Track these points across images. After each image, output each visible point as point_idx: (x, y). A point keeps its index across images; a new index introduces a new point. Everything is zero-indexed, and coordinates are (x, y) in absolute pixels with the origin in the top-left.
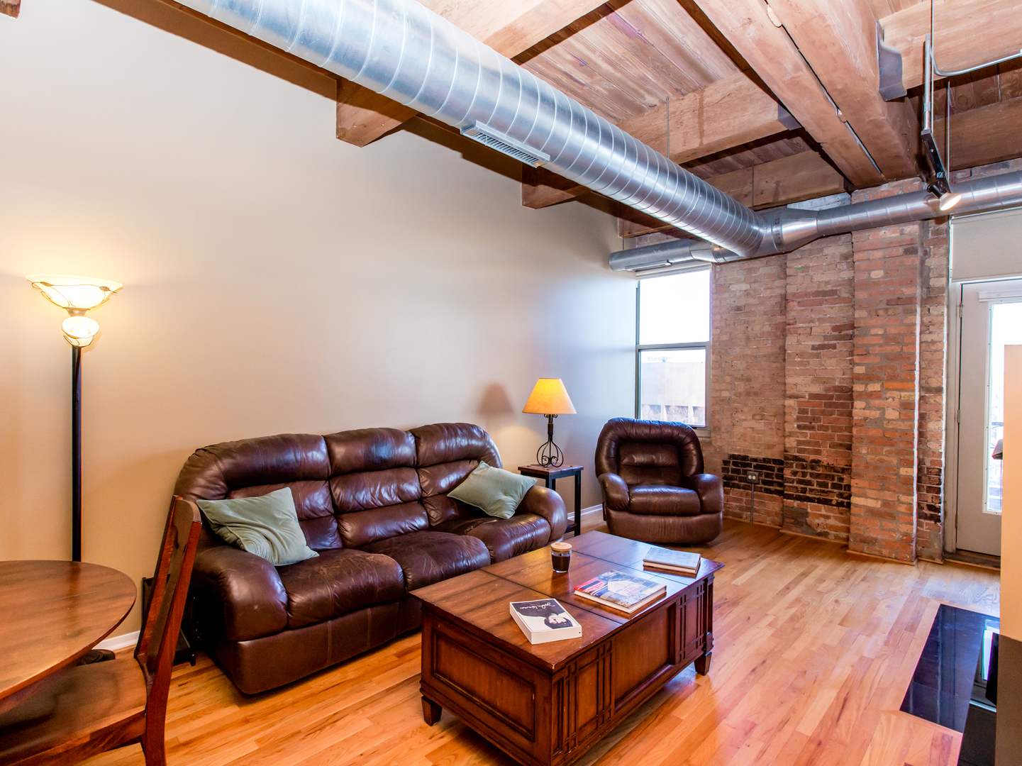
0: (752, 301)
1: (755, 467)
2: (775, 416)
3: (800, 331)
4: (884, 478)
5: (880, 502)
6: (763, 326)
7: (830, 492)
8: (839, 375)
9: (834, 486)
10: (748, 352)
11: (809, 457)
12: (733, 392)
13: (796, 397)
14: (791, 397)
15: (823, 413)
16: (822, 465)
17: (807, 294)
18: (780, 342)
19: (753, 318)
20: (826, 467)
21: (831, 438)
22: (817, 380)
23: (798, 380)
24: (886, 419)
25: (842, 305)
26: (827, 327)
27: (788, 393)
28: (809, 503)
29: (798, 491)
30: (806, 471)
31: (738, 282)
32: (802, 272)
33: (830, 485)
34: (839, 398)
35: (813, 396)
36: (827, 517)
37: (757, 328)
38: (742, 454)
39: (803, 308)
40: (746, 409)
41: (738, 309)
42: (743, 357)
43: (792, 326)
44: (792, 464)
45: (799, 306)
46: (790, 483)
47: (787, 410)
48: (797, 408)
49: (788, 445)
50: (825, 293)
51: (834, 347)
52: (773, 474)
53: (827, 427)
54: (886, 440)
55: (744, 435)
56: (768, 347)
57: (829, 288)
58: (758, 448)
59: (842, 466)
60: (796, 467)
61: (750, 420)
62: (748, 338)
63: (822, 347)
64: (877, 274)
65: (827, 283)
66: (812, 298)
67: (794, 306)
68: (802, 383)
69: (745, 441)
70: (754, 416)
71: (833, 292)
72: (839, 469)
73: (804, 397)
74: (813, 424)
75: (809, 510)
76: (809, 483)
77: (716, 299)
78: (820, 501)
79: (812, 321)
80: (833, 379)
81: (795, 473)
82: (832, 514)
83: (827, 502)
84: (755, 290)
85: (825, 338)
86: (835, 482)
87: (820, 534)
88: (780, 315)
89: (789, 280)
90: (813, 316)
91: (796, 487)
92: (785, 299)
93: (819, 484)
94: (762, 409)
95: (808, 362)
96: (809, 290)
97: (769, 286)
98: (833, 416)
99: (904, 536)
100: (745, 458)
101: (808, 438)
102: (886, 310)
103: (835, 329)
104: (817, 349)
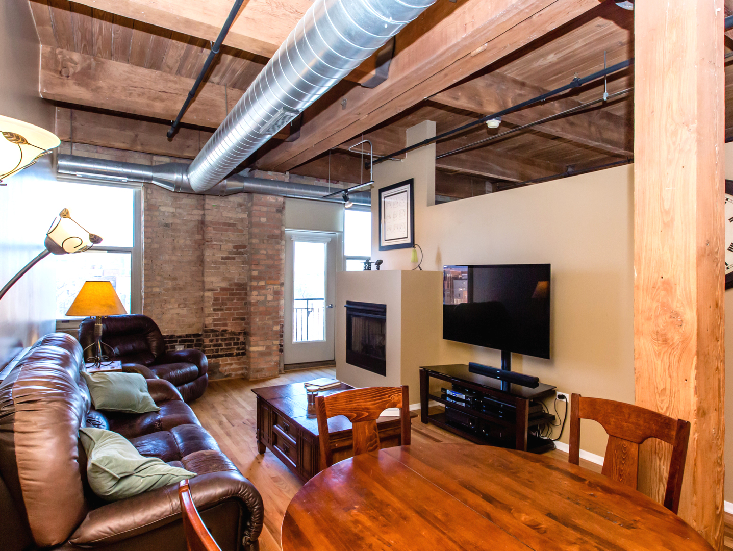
0: (178, 221)
1: (180, 342)
2: (194, 304)
3: (214, 247)
4: (266, 334)
5: (265, 347)
6: (186, 240)
7: (233, 348)
8: (237, 277)
9: (235, 344)
10: (174, 258)
11: (220, 329)
12: (162, 288)
13: (212, 290)
14: (209, 290)
15: (228, 299)
16: (228, 333)
17: (219, 224)
18: (198, 253)
19: (178, 234)
20: (230, 333)
21: (233, 314)
22: (225, 279)
23: (213, 279)
24: (268, 301)
25: (239, 233)
26: (230, 246)
27: (207, 287)
28: (220, 358)
29: (213, 352)
30: (218, 338)
31: (166, 205)
32: (216, 209)
33: (232, 344)
34: (237, 290)
35: (223, 289)
36: (231, 364)
37: (182, 241)
38: (170, 334)
39: (216, 232)
40: (173, 300)
41: (167, 225)
42: (171, 261)
43: (209, 243)
44: (210, 335)
45: (214, 230)
46: (209, 347)
47: (206, 299)
48: (213, 298)
49: (207, 323)
50: (229, 225)
51: (234, 258)
52: (192, 345)
53: (231, 308)
54: (267, 313)
55: (172, 319)
56: (190, 255)
57: (232, 222)
58: (182, 328)
59: (239, 331)
60: (213, 336)
61: (177, 308)
62: (174, 248)
63: (227, 258)
64: (263, 220)
65: (231, 218)
66: (222, 226)
67: (211, 230)
68: (215, 281)
69: (172, 324)
70: (179, 305)
71: (234, 225)
72: (237, 333)
73: (217, 290)
74: (223, 307)
75: (221, 363)
76: (220, 345)
77: (148, 215)
78: (227, 355)
79: (222, 241)
80: (234, 278)
81: (211, 341)
82: (233, 362)
83: (230, 355)
84: (180, 214)
85: (230, 253)
86: (235, 341)
87: (227, 376)
88: (198, 234)
89: (206, 212)
90: (222, 238)
91: (213, 350)
92: (202, 223)
93: (227, 345)
94: (185, 299)
95: (220, 267)
96: (220, 221)
97: (190, 213)
98: (234, 301)
99: (275, 363)
100: (172, 336)
101: (220, 317)
102: (268, 240)
103: (235, 247)
104: (225, 259)
